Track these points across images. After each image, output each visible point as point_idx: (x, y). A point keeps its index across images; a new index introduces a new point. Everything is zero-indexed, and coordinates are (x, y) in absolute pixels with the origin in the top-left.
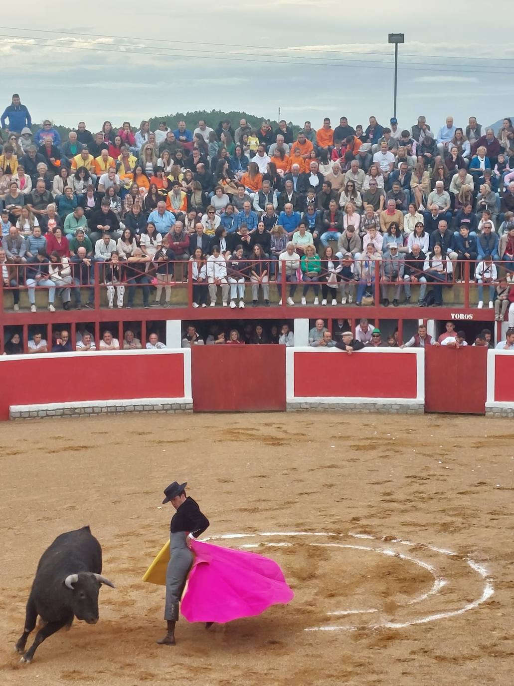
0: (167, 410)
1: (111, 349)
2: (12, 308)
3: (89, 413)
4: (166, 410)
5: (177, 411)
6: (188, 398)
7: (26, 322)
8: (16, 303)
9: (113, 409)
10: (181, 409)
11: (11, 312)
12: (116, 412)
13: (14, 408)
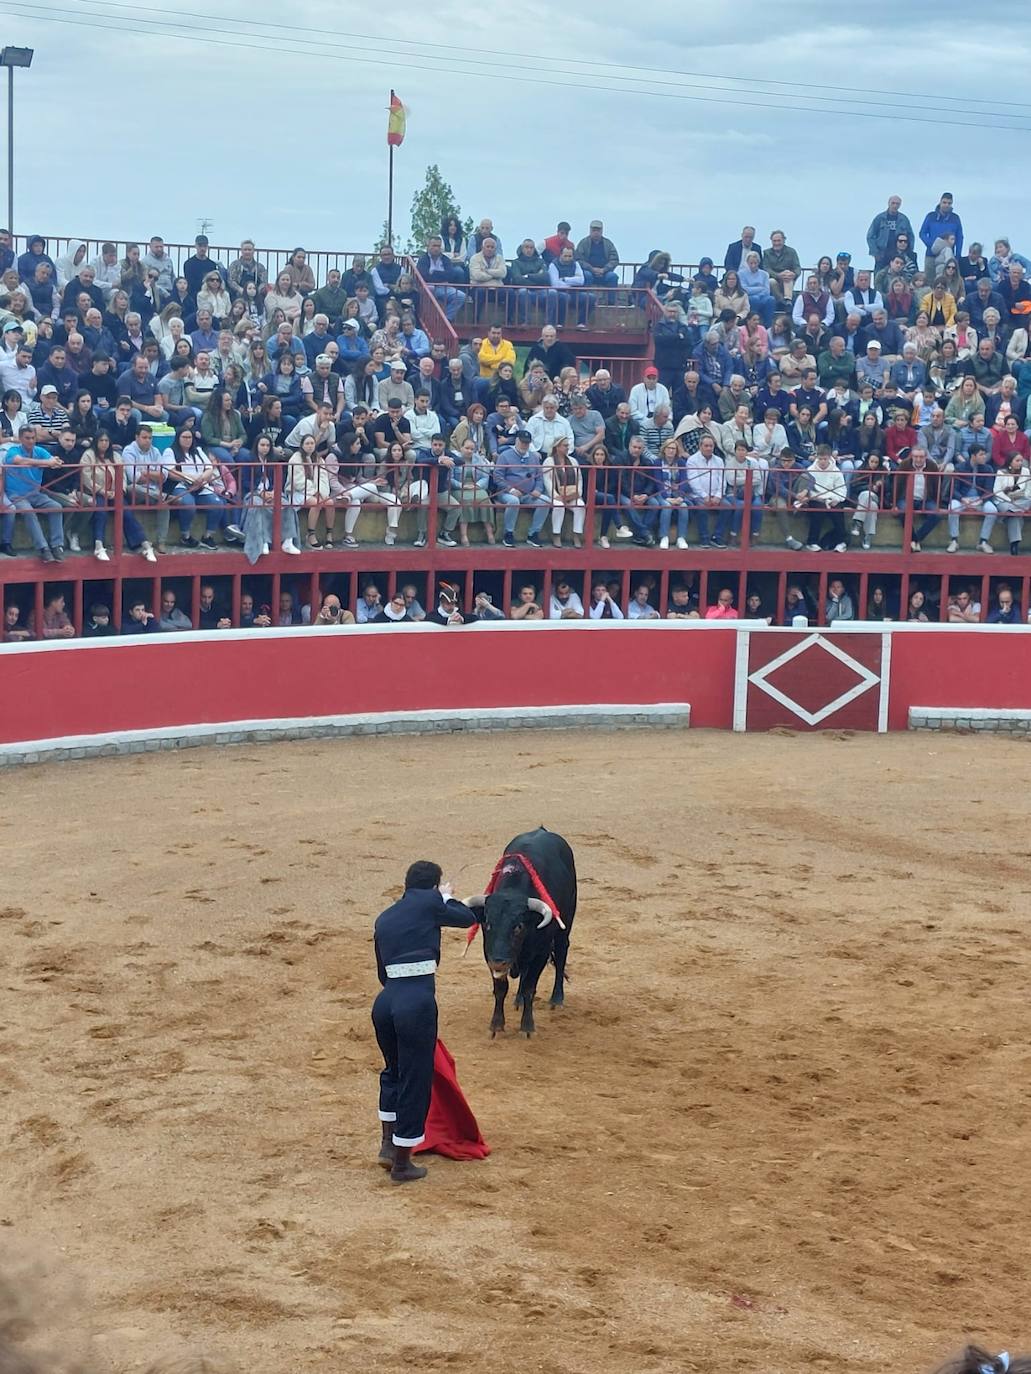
7: (947, 571)
13: (917, 711)
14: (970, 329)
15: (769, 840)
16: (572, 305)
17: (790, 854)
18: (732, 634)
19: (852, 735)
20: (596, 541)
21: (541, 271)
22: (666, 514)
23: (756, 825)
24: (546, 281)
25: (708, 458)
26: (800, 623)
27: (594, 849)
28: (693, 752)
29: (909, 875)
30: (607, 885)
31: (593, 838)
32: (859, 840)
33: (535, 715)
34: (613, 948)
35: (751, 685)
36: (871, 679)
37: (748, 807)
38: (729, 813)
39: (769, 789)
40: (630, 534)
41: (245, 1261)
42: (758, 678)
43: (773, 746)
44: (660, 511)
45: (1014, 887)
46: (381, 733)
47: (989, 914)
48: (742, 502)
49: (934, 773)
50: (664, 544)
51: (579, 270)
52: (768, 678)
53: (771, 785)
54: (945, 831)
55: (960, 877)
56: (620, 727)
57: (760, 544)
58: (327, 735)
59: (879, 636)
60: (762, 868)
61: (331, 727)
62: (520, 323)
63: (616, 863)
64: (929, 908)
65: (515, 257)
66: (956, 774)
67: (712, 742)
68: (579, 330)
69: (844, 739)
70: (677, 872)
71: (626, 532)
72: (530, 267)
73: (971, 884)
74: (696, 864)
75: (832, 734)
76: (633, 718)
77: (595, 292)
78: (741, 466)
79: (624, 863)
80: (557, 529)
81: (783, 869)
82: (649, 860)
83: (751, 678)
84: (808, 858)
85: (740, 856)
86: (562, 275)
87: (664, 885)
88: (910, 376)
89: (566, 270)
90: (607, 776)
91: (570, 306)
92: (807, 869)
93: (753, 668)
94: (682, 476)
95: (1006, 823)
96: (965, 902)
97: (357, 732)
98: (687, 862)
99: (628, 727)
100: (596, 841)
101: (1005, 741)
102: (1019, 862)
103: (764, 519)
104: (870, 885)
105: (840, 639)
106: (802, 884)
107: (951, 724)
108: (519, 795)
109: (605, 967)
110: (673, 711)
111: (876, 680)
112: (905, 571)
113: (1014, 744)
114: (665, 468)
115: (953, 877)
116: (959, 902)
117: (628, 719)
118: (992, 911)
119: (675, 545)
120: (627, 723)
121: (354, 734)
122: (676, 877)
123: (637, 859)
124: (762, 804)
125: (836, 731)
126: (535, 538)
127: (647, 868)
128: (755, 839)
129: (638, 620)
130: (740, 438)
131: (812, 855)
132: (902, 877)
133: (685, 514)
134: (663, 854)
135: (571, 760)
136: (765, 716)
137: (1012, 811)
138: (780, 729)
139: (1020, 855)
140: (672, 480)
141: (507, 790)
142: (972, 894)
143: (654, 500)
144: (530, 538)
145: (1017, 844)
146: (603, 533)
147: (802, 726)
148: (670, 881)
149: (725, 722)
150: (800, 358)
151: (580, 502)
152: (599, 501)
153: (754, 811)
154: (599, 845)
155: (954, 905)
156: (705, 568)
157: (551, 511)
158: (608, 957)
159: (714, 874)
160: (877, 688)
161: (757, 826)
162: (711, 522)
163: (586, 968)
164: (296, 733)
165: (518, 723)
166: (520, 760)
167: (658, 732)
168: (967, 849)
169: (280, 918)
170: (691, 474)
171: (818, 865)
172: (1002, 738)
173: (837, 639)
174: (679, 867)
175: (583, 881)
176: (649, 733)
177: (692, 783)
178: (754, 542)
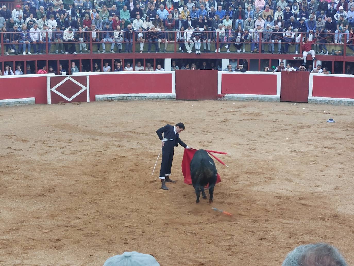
0: (164, 99)
2: (97, 52)
3: (130, 99)
4: (164, 98)
6: (174, 93)
7: (103, 58)
8: (98, 49)
9: (141, 98)
10: (170, 98)
11: (96, 53)
12: (142, 99)
13: (97, 96)
15: (60, 133)
17: (66, 136)
18: (45, 78)
19: (80, 103)
20: (5, 54)
22: (24, 45)
23: (56, 129)
25: (35, 29)
26: (64, 74)
27: (10, 139)
28: (37, 111)
29: (98, 140)
30: (15, 149)
31: (10, 136)
32: (84, 131)
34: (18, 166)
35: (52, 92)
36: (84, 88)
37: (53, 125)
38: (48, 127)
39: (59, 119)
40: (14, 51)
42: (54, 89)
43: (59, 108)
44: (22, 44)
45: (125, 140)
47: (119, 148)
48: (45, 41)
49: (103, 112)
50: (24, 53)
52: (56, 89)
53: (59, 118)
55: (111, 139)
56: (16, 105)
57: (51, 52)
59: (86, 76)
60: (58, 141)
63: (17, 142)
64: (103, 148)
66: (108, 112)
67: (42, 108)
69: (78, 105)
70: (34, 143)
71: (13, 51)
73: (114, 140)
74: (39, 141)
75: (75, 103)
76: (19, 102)
78: (44, 31)
79: (19, 142)
81: (63, 141)
82: (26, 141)
83: (52, 89)
84: (70, 137)
85: (52, 138)
87: (31, 147)
88: (88, 5)
90: (12, 119)
92: (70, 140)
93: (52, 87)
94: (28, 34)
95: (122, 124)
96: (113, 145)
98: (38, 141)
99: (18, 105)
100: (11, 137)
101: (121, 103)
102: (126, 134)
103: (52, 45)
104: (87, 143)
105: (75, 78)
106: (69, 144)
107: (106, 99)
109: (16, 171)
110: (30, 100)
111: (86, 88)
112: (91, 59)
113: (123, 103)
114: (23, 33)
115: (109, 139)
116: (111, 145)
117: (18, 103)
118: (119, 147)
119: (27, 53)
120: (18, 104)
122: (34, 145)
123: (23, 141)
124: (57, 124)
125: (76, 103)
127: (26, 143)
128: (56, 133)
129: (19, 75)
130: (44, 23)
131: (72, 136)
132: (95, 140)
133: (30, 45)
134: (30, 139)
135: (2, 115)
136: (56, 100)
137: (123, 121)
138: (60, 103)
139: (126, 132)
140: (25, 36)
142: (115, 143)
143: (21, 41)
145: (125, 129)
146: (7, 51)
147: (66, 102)
148: (32, 146)
149: (45, 102)
150: (58, 1)
152: (5, 42)
153: (55, 125)
154: (12, 138)
156: (36, 60)
158: (16, 168)
159: (44, 143)
160: (86, 90)
161: (56, 130)
162: (37, 47)
163: (10, 172)
167: (27, 106)
168: (113, 131)
170: (31, 34)
171: (73, 139)
172: (120, 102)
173: (74, 78)
174: (35, 142)
175: (8, 148)
176: (24, 106)
177: (37, 119)
178: (50, 52)
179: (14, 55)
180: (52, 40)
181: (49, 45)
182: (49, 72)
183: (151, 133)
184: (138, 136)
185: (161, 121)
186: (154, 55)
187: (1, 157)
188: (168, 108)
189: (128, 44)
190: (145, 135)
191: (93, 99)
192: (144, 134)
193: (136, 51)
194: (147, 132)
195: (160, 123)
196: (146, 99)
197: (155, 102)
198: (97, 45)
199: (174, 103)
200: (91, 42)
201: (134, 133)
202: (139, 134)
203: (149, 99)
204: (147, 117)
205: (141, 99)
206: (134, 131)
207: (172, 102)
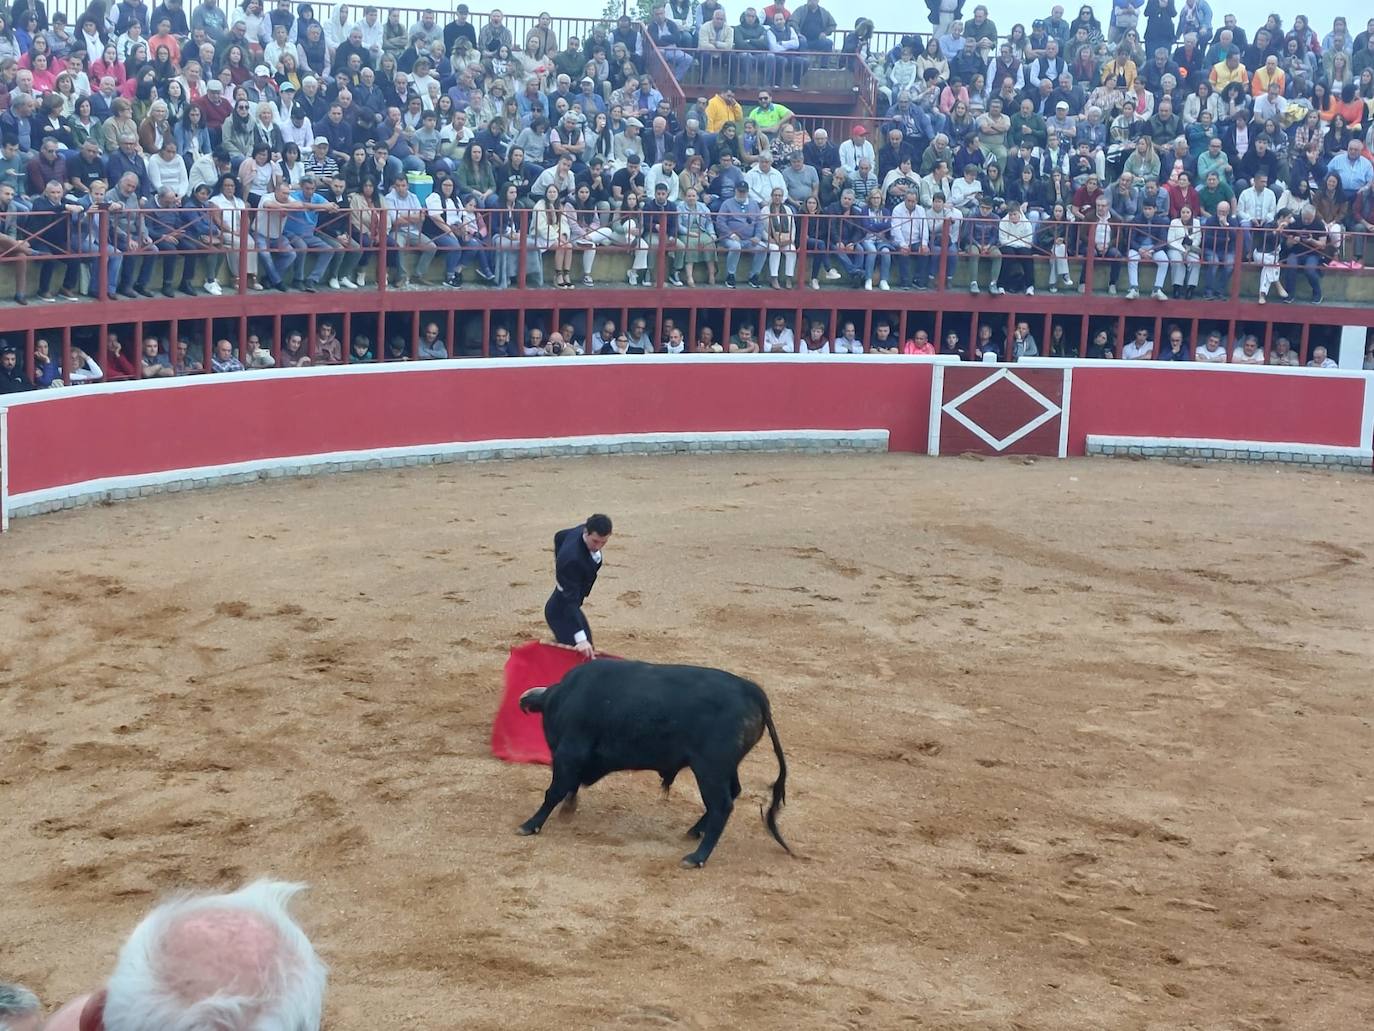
0: (1330, 464)
1: (1249, 363)
2: (1107, 290)
3: (1207, 457)
4: (1327, 465)
5: (1345, 468)
6: (1365, 448)
7: (1122, 313)
8: (1112, 282)
10: (1353, 465)
11: (1102, 295)
12: (1250, 459)
13: (1093, 439)
14: (1147, 93)
15: (960, 554)
16: (788, 68)
17: (981, 567)
18: (928, 369)
19: (1035, 459)
20: (807, 283)
21: (762, 37)
22: (872, 259)
23: (949, 541)
24: (766, 47)
25: (911, 209)
26: (990, 358)
27: (805, 561)
28: (890, 474)
29: (1088, 589)
30: (817, 593)
31: (804, 551)
32: (1042, 556)
33: (749, 438)
35: (945, 416)
36: (1052, 410)
37: (943, 524)
38: (926, 530)
39: (961, 508)
40: (839, 276)
41: (502, 925)
42: (951, 408)
43: (963, 468)
44: (865, 255)
45: (1183, 600)
46: (612, 453)
48: (939, 248)
49: (1110, 495)
50: (869, 286)
51: (794, 34)
52: (960, 408)
53: (963, 504)
54: (1120, 548)
55: (1135, 591)
56: (827, 451)
57: (956, 286)
58: (565, 454)
59: (1060, 372)
60: (956, 580)
61: (570, 447)
62: (742, 84)
63: (824, 574)
65: (739, 23)
66: (1129, 497)
67: (909, 464)
68: (792, 91)
69: (1027, 464)
70: (879, 582)
71: (835, 274)
72: (750, 32)
73: (1144, 596)
74: (895, 575)
75: (1017, 459)
76: (838, 443)
77: (809, 57)
79: (831, 574)
80: (775, 273)
81: (973, 581)
82: (854, 572)
83: (945, 408)
84: (996, 572)
85: (937, 569)
86: (779, 40)
87: (867, 595)
88: (1093, 135)
89: (782, 36)
90: (814, 495)
91: (789, 69)
92: (996, 582)
93: (945, 400)
95: (1175, 542)
96: (1139, 613)
97: (592, 453)
98: (890, 574)
99: (832, 451)
100: (807, 554)
101: (1173, 467)
102: (1187, 577)
103: (959, 264)
104: (1054, 596)
105: (1024, 374)
106: (991, 595)
107: (1124, 451)
108: (737, 511)
110: (873, 437)
111: (1058, 411)
112: (1086, 313)
113: (1181, 469)
115: (1128, 590)
116: (1134, 613)
117: (834, 443)
118: (1162, 621)
119: (879, 286)
120: (833, 447)
121: (589, 453)
122: (879, 587)
123: (844, 570)
124: (954, 522)
125: (1021, 456)
126: (755, 280)
127: (853, 578)
128: (949, 554)
129: (847, 353)
130: (938, 190)
131: (1001, 569)
132: (1082, 590)
133: (888, 258)
134: (866, 566)
135: (783, 480)
136: (957, 443)
137: (1180, 531)
138: (969, 454)
139: (1187, 571)
141: (726, 506)
142: (1146, 606)
144: (751, 280)
145: (1185, 561)
146: (815, 276)
147: (990, 451)
148: (872, 591)
149: (921, 448)
150: (995, 116)
151: (793, 248)
152: (810, 246)
153: (948, 528)
154: (809, 557)
155: (1128, 616)
156: (905, 308)
157: (768, 255)
159: (912, 586)
160: (1058, 417)
161: (950, 543)
162: (910, 268)
164: (538, 452)
165: (735, 445)
166: (737, 479)
167: (860, 455)
168: (1141, 565)
169: (527, 619)
171: (1006, 579)
172: (1170, 464)
173: (1021, 373)
174: (882, 577)
175: (795, 590)
176: (852, 456)
177: (891, 502)
178: (950, 285)
179: (834, 288)
180: (963, 243)
181: (951, 261)
182: (944, 349)
183: (1278, 582)
184: (1228, 588)
185: (1315, 544)
186: (1306, 312)
187: (775, 616)
188: (1341, 501)
189: (1214, 270)
190: (1253, 587)
191: (1078, 448)
192: (1251, 582)
193: (1242, 296)
194: (1263, 580)
195: (1308, 549)
196: (1263, 460)
197: (1293, 475)
198: (1108, 270)
199: (1364, 481)
200: (1091, 258)
201: (1214, 576)
202: (1234, 583)
203: (1272, 461)
204: (1266, 525)
205: (1248, 459)
206: (1216, 569)
207: (1357, 477)
